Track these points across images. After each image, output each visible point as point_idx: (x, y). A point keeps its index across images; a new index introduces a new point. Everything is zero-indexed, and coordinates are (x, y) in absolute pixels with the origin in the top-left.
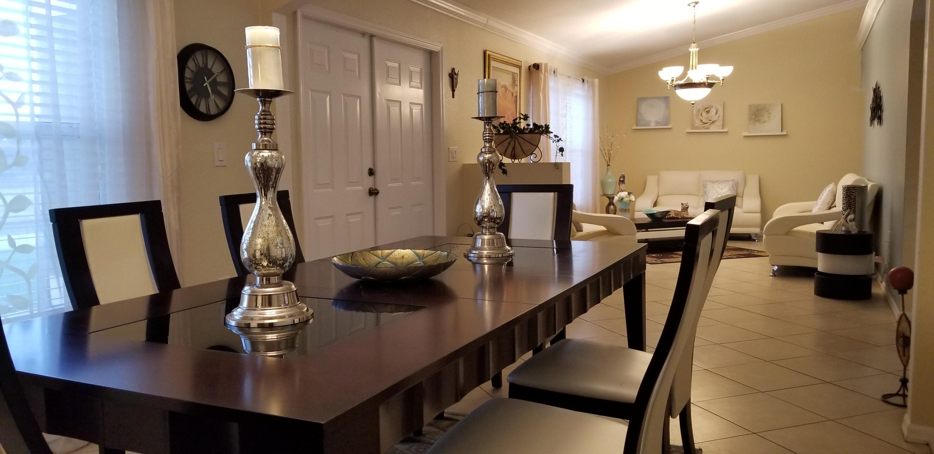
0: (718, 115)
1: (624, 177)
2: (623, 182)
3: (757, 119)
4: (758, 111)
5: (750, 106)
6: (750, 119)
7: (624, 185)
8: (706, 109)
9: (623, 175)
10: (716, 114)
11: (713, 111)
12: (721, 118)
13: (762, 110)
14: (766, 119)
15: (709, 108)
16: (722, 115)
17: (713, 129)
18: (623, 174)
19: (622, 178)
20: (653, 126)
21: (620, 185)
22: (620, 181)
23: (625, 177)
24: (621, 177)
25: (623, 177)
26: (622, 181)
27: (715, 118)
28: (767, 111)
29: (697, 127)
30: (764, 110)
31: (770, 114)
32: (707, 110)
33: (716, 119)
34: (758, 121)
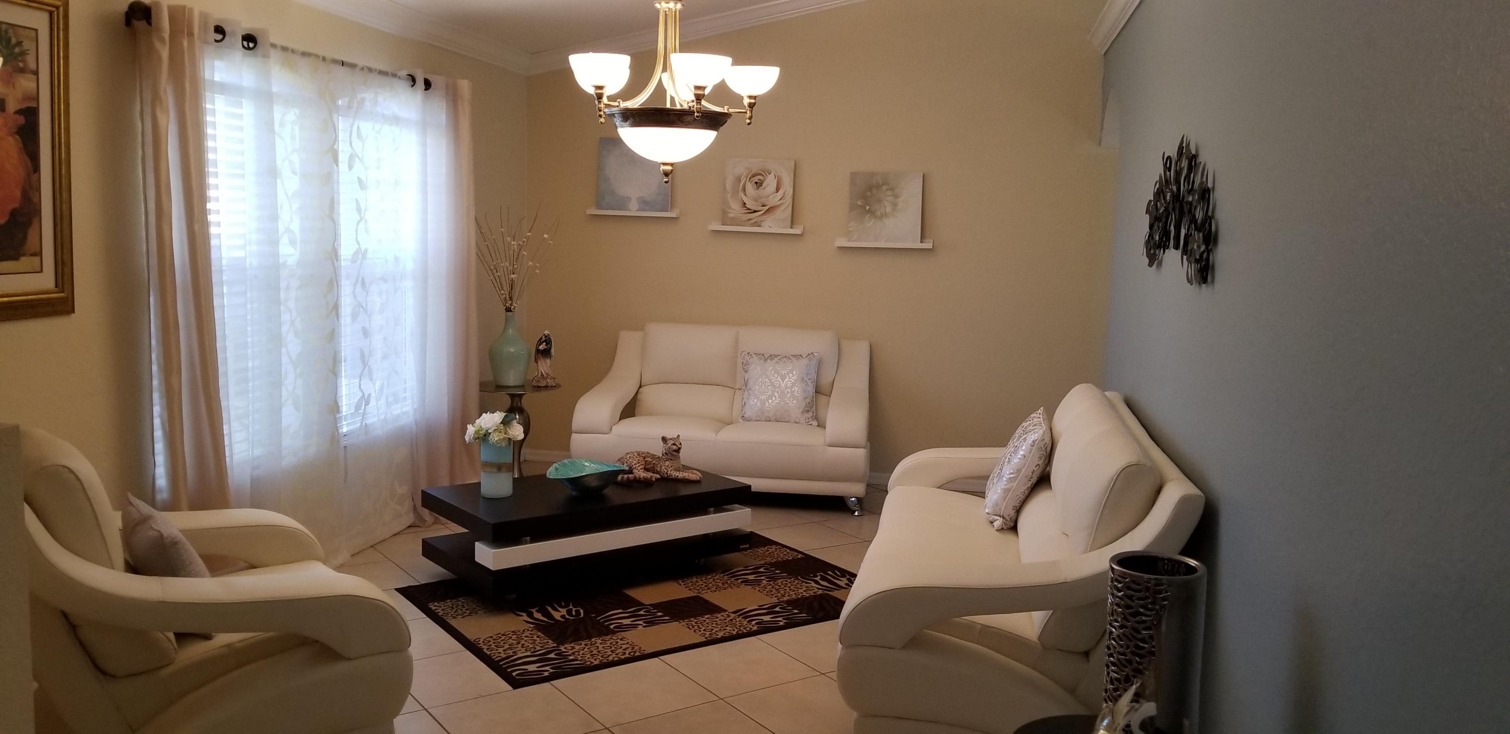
0: (781, 192)
1: (548, 341)
2: (546, 353)
3: (868, 208)
4: (870, 189)
5: (854, 176)
6: (853, 207)
7: (548, 361)
8: (753, 176)
9: (546, 337)
10: (777, 190)
11: (770, 182)
12: (788, 200)
13: (878, 187)
14: (888, 209)
15: (761, 174)
16: (791, 192)
17: (770, 225)
18: (546, 332)
19: (545, 343)
20: (633, 210)
21: (539, 362)
22: (538, 351)
23: (550, 341)
24: (540, 342)
25: (545, 341)
26: (545, 350)
27: (774, 200)
28: (892, 189)
29: (733, 218)
30: (884, 188)
31: (896, 196)
32: (756, 179)
33: (778, 203)
34: (871, 212)
